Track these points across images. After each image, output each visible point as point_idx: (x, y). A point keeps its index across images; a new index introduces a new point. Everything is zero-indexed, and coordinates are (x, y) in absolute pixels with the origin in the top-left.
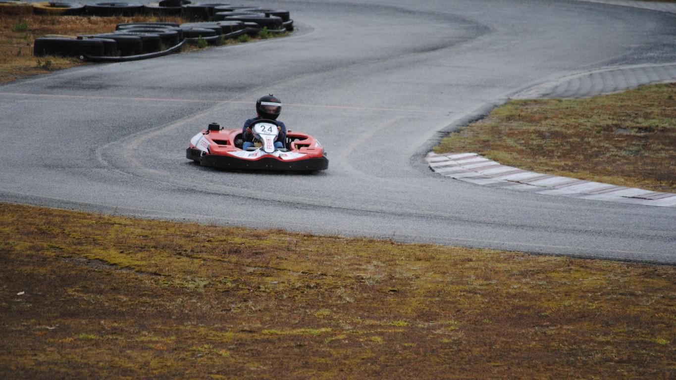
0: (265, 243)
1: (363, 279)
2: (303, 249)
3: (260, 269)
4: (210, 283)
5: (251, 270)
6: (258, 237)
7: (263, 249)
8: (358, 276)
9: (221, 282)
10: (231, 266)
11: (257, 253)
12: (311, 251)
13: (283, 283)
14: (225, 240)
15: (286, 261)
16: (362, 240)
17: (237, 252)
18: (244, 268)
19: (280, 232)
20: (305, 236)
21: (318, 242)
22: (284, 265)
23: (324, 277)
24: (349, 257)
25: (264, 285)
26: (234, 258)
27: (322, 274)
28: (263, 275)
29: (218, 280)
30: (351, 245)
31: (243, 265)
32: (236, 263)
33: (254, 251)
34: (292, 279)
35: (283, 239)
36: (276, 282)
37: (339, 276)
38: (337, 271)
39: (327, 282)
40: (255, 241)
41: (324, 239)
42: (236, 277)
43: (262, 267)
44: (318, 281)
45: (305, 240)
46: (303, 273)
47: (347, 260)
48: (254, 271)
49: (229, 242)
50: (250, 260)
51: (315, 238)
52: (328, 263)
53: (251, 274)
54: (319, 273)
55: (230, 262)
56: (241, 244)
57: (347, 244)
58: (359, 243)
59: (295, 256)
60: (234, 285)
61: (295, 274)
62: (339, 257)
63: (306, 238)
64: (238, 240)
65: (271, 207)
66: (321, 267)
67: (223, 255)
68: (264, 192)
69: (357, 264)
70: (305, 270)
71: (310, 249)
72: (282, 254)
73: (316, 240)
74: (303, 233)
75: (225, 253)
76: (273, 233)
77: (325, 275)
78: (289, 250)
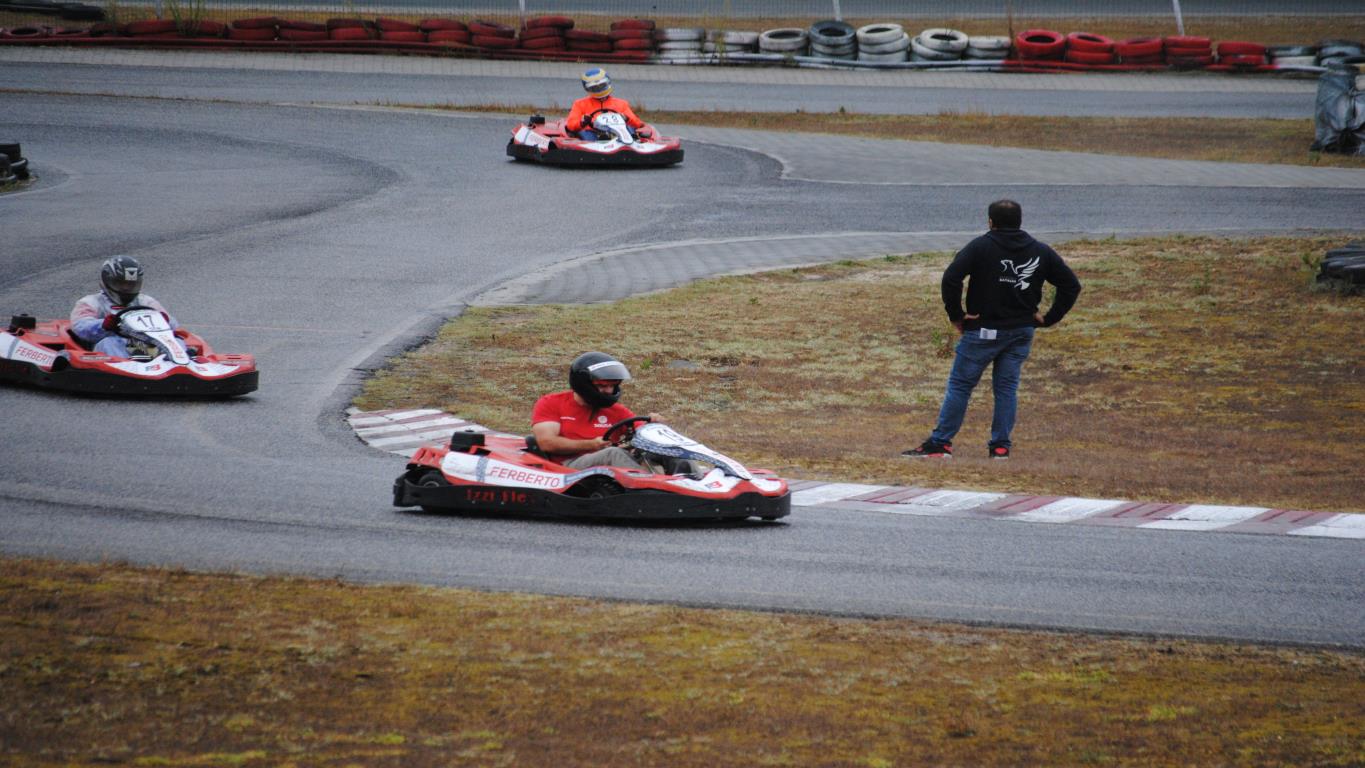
0: (102, 588)
1: (299, 654)
2: (174, 599)
3: (102, 639)
4: (10, 670)
5: (83, 641)
6: (85, 577)
7: (98, 600)
8: (291, 650)
9: (29, 666)
10: (45, 635)
11: (88, 609)
12: (191, 603)
13: (150, 664)
14: (21, 586)
15: (147, 623)
16: (282, 580)
17: (49, 606)
18: (70, 638)
19: (122, 566)
20: (172, 574)
21: (201, 585)
22: (145, 630)
23: (227, 652)
24: (265, 612)
25: (115, 670)
26: (45, 619)
27: (221, 647)
28: (108, 650)
29: (24, 661)
30: (264, 590)
31: (67, 633)
32: (52, 629)
33: (81, 606)
34: (166, 658)
35: (132, 580)
36: (136, 664)
37: (255, 650)
38: (247, 640)
39: (234, 661)
40: (80, 585)
41: (212, 579)
42: (58, 656)
43: (101, 635)
44: (217, 661)
45: (175, 582)
46: (184, 644)
47: (264, 617)
48: (91, 643)
49: (30, 588)
50: (77, 623)
51: (192, 578)
52: (226, 625)
53: (87, 648)
54: (216, 644)
55: (37, 627)
56: (54, 592)
57: (256, 587)
58: (279, 587)
59: (162, 614)
60: (58, 671)
61: (171, 648)
62: (246, 613)
63: (175, 578)
64: (45, 584)
65: (86, 519)
66: (216, 634)
67: (24, 614)
68: (63, 490)
69: (281, 626)
70: (188, 639)
71: (189, 600)
72: (137, 611)
73: (195, 582)
74: (166, 568)
75: (27, 609)
76: (109, 569)
77: (227, 647)
78: (147, 600)
